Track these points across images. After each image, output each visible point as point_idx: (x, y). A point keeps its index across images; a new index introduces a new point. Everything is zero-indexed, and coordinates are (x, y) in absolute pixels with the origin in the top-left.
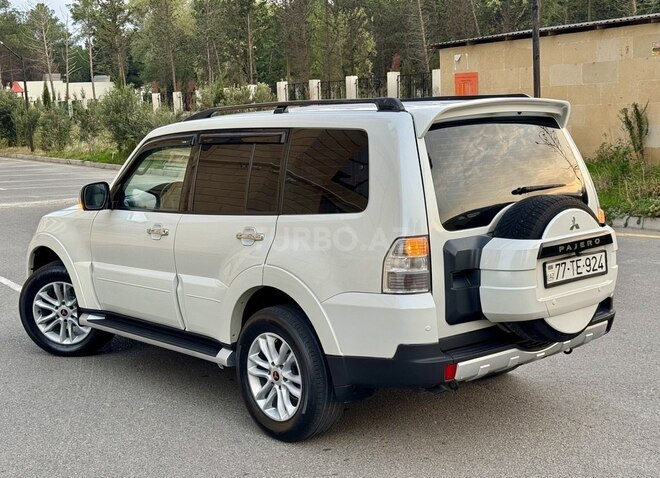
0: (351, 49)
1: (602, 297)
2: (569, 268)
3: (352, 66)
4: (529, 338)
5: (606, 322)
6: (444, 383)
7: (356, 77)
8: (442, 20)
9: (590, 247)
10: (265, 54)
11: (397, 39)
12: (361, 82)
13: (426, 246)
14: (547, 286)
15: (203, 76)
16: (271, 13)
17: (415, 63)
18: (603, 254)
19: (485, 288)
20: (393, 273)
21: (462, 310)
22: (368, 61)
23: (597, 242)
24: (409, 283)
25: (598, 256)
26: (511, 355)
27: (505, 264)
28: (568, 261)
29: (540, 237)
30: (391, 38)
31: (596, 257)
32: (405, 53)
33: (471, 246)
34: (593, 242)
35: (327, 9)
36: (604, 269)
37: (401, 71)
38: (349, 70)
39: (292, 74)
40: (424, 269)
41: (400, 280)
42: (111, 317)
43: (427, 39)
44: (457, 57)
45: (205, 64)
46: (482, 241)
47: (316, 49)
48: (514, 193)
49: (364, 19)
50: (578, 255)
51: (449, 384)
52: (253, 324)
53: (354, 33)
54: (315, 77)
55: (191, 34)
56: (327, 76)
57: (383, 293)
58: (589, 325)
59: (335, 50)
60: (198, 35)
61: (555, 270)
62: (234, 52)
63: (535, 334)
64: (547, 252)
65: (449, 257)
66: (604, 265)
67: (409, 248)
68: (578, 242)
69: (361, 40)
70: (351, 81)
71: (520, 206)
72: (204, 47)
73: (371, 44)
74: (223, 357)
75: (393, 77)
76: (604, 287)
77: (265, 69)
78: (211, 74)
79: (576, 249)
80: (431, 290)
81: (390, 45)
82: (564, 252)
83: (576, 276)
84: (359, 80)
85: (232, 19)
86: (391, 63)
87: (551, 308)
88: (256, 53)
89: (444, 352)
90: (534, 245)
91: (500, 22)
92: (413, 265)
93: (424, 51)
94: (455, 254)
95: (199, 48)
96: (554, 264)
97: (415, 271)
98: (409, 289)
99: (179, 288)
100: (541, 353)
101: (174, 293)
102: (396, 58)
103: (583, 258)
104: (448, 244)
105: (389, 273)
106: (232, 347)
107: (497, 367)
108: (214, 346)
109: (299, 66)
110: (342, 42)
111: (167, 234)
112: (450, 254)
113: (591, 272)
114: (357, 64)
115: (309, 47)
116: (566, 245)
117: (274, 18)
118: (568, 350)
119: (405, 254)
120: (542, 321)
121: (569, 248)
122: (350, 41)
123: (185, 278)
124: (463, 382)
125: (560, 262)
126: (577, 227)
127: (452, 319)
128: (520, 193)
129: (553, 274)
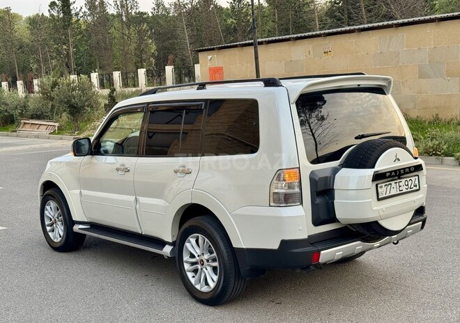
0: (140, 50)
1: (417, 206)
2: (393, 187)
3: (141, 62)
4: (368, 234)
5: (421, 223)
6: (312, 265)
7: (145, 70)
8: (199, 32)
9: (407, 173)
10: (81, 54)
11: (171, 44)
12: (148, 73)
13: (298, 175)
14: (379, 199)
15: (37, 69)
16: (83, 27)
17: (183, 60)
18: (417, 177)
19: (338, 202)
20: (276, 193)
21: (323, 217)
22: (152, 59)
23: (412, 169)
24: (287, 200)
25: (413, 179)
26: (357, 246)
27: (352, 186)
28: (393, 183)
29: (373, 167)
30: (166, 44)
31: (412, 180)
32: (176, 54)
33: (328, 174)
34: (410, 170)
35: (122, 25)
36: (418, 187)
37: (174, 65)
38: (139, 65)
39: (100, 68)
40: (297, 190)
41: (282, 198)
42: (94, 226)
43: (190, 44)
44: (210, 57)
45: (38, 61)
46: (335, 171)
47: (116, 51)
48: (356, 138)
49: (147, 31)
50: (400, 178)
51: (316, 265)
52: (186, 229)
53: (141, 40)
54: (117, 69)
55: (27, 41)
56: (124, 68)
57: (270, 206)
58: (408, 225)
59: (129, 52)
60: (32, 42)
61: (384, 188)
62: (59, 53)
63: (372, 231)
64: (378, 177)
65: (313, 181)
66: (417, 184)
67: (287, 176)
68: (400, 170)
69: (147, 45)
70: (142, 72)
71: (360, 147)
72: (37, 50)
73: (153, 48)
74: (167, 250)
75: (169, 70)
76: (418, 199)
77: (81, 64)
78: (43, 68)
79: (398, 174)
80: (302, 204)
81: (166, 48)
82: (390, 177)
83: (399, 192)
84: (147, 71)
85: (57, 31)
86: (167, 60)
87: (382, 214)
88: (75, 53)
89: (311, 244)
90: (369, 173)
91: (236, 33)
92: (290, 187)
93: (189, 52)
94: (317, 179)
95: (33, 51)
96: (383, 185)
97: (291, 191)
98: (287, 203)
99: (138, 206)
100: (377, 244)
101: (134, 209)
102: (171, 57)
103: (403, 180)
104: (312, 173)
105: (274, 193)
106: (173, 244)
107: (348, 253)
108: (161, 243)
109: (105, 62)
110: (134, 46)
111: (129, 171)
112: (315, 180)
113: (409, 190)
114: (145, 61)
115: (111, 49)
116: (391, 172)
117: (86, 30)
118: (396, 242)
119: (284, 180)
120: (376, 222)
121: (393, 174)
122: (139, 46)
123: (141, 199)
124: (325, 264)
125: (388, 183)
126: (399, 160)
127: (317, 222)
128: (360, 138)
129: (384, 191)
